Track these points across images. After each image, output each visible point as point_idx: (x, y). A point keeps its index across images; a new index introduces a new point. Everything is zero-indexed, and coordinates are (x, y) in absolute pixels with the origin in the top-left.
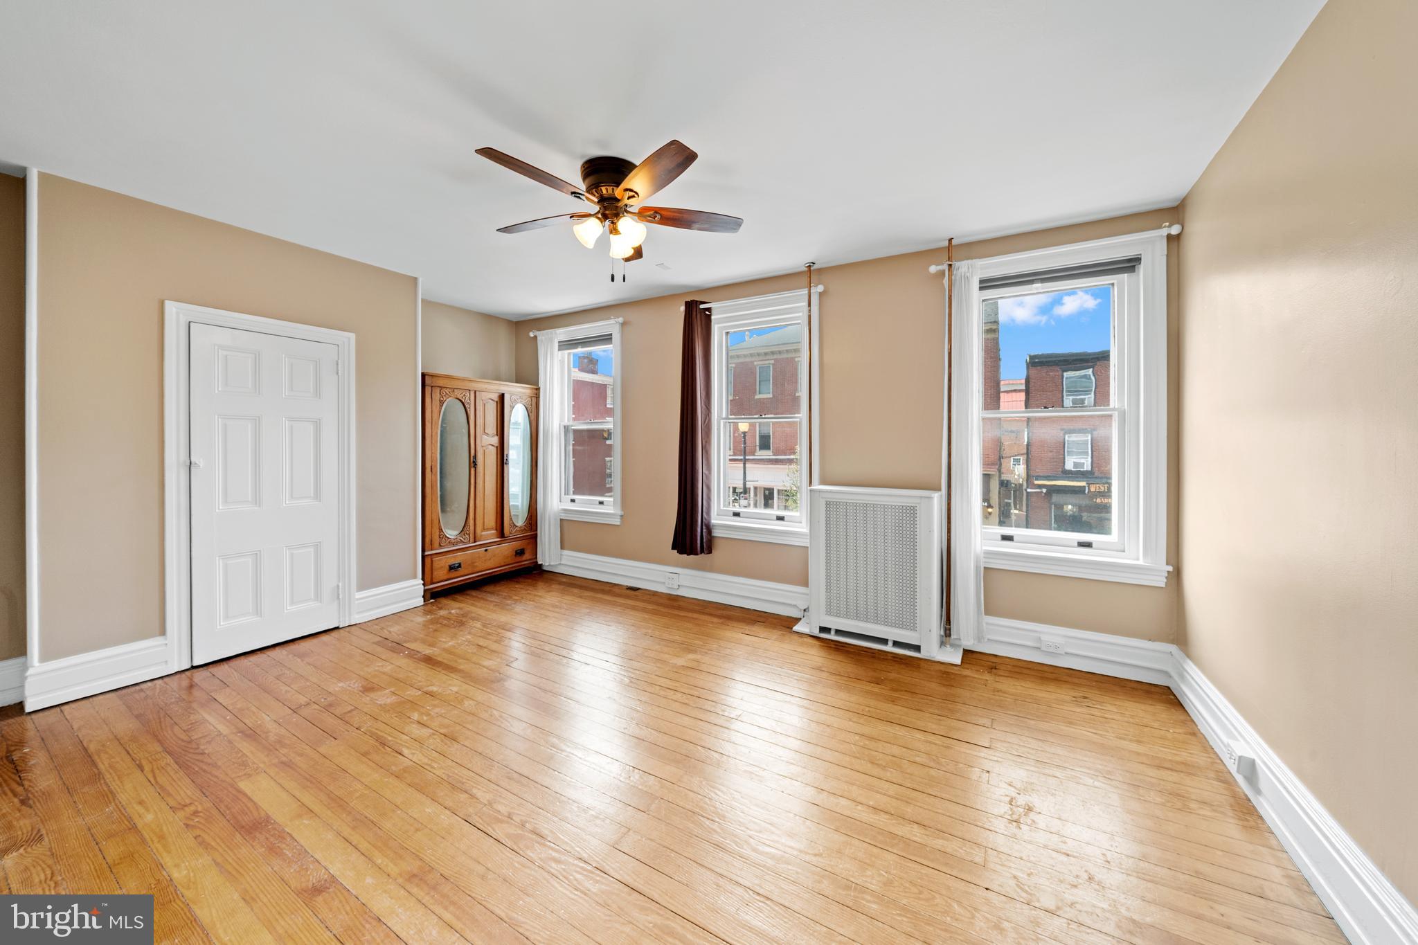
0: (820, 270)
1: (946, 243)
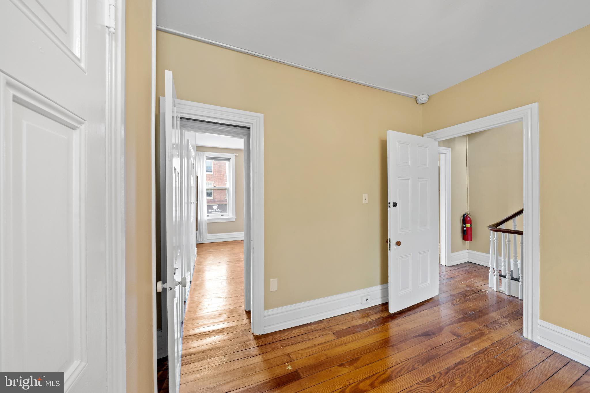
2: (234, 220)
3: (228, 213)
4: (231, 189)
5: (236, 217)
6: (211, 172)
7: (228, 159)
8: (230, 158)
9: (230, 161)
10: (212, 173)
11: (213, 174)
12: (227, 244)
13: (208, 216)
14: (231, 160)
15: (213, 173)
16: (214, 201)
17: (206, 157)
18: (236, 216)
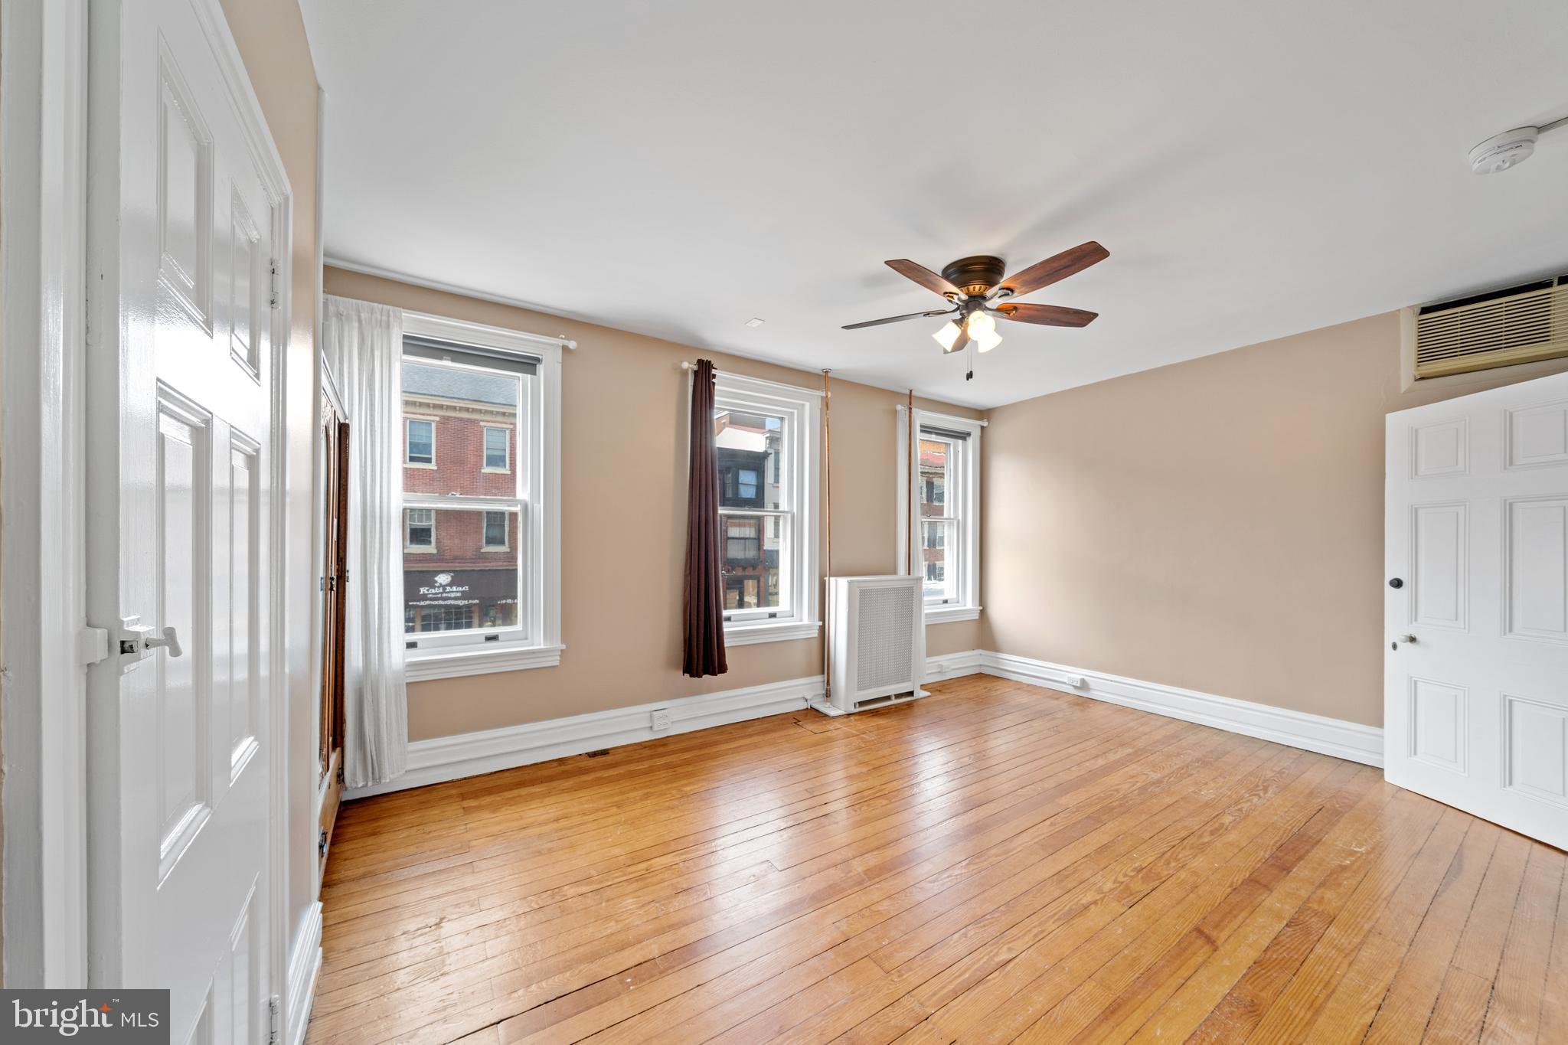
0: (834, 379)
1: (908, 392)
2: (555, 661)
3: (518, 627)
4: (540, 507)
5: (564, 647)
6: (429, 461)
7: (529, 364)
8: (538, 360)
9: (534, 373)
10: (433, 466)
11: (436, 468)
12: (524, 791)
13: (411, 645)
14: (541, 369)
15: (437, 464)
16: (438, 558)
17: (405, 337)
18: (563, 640)
